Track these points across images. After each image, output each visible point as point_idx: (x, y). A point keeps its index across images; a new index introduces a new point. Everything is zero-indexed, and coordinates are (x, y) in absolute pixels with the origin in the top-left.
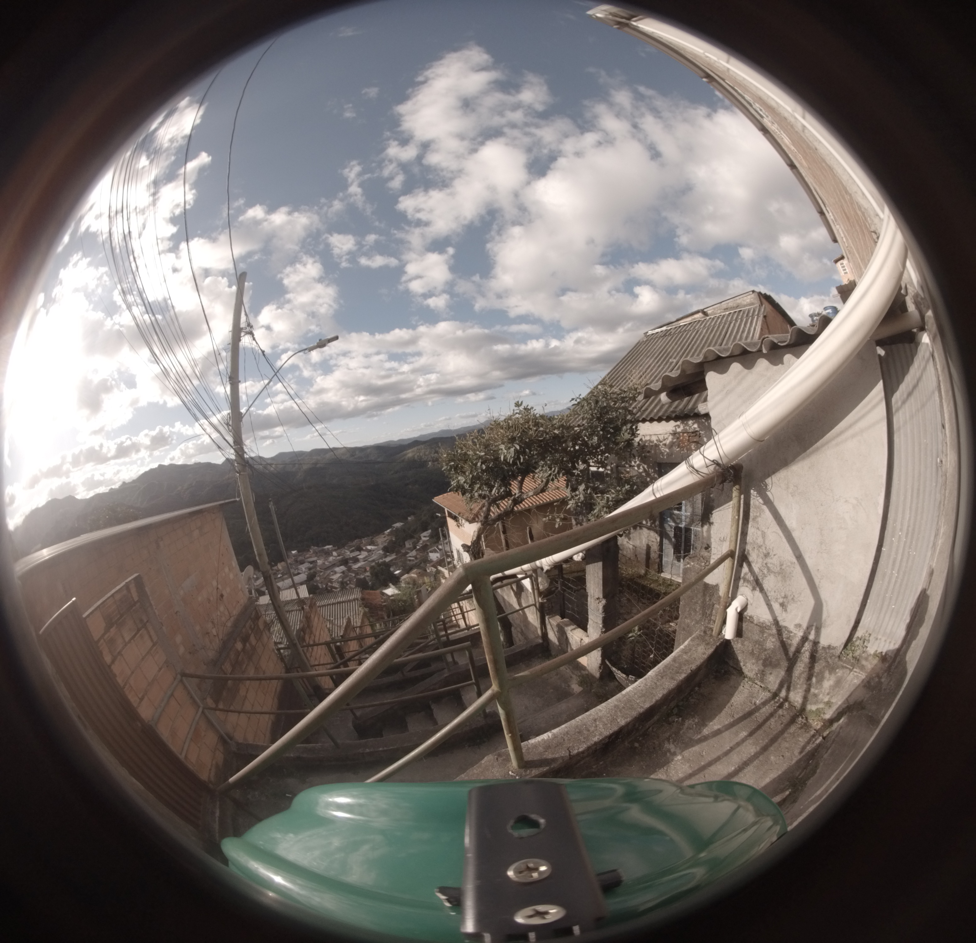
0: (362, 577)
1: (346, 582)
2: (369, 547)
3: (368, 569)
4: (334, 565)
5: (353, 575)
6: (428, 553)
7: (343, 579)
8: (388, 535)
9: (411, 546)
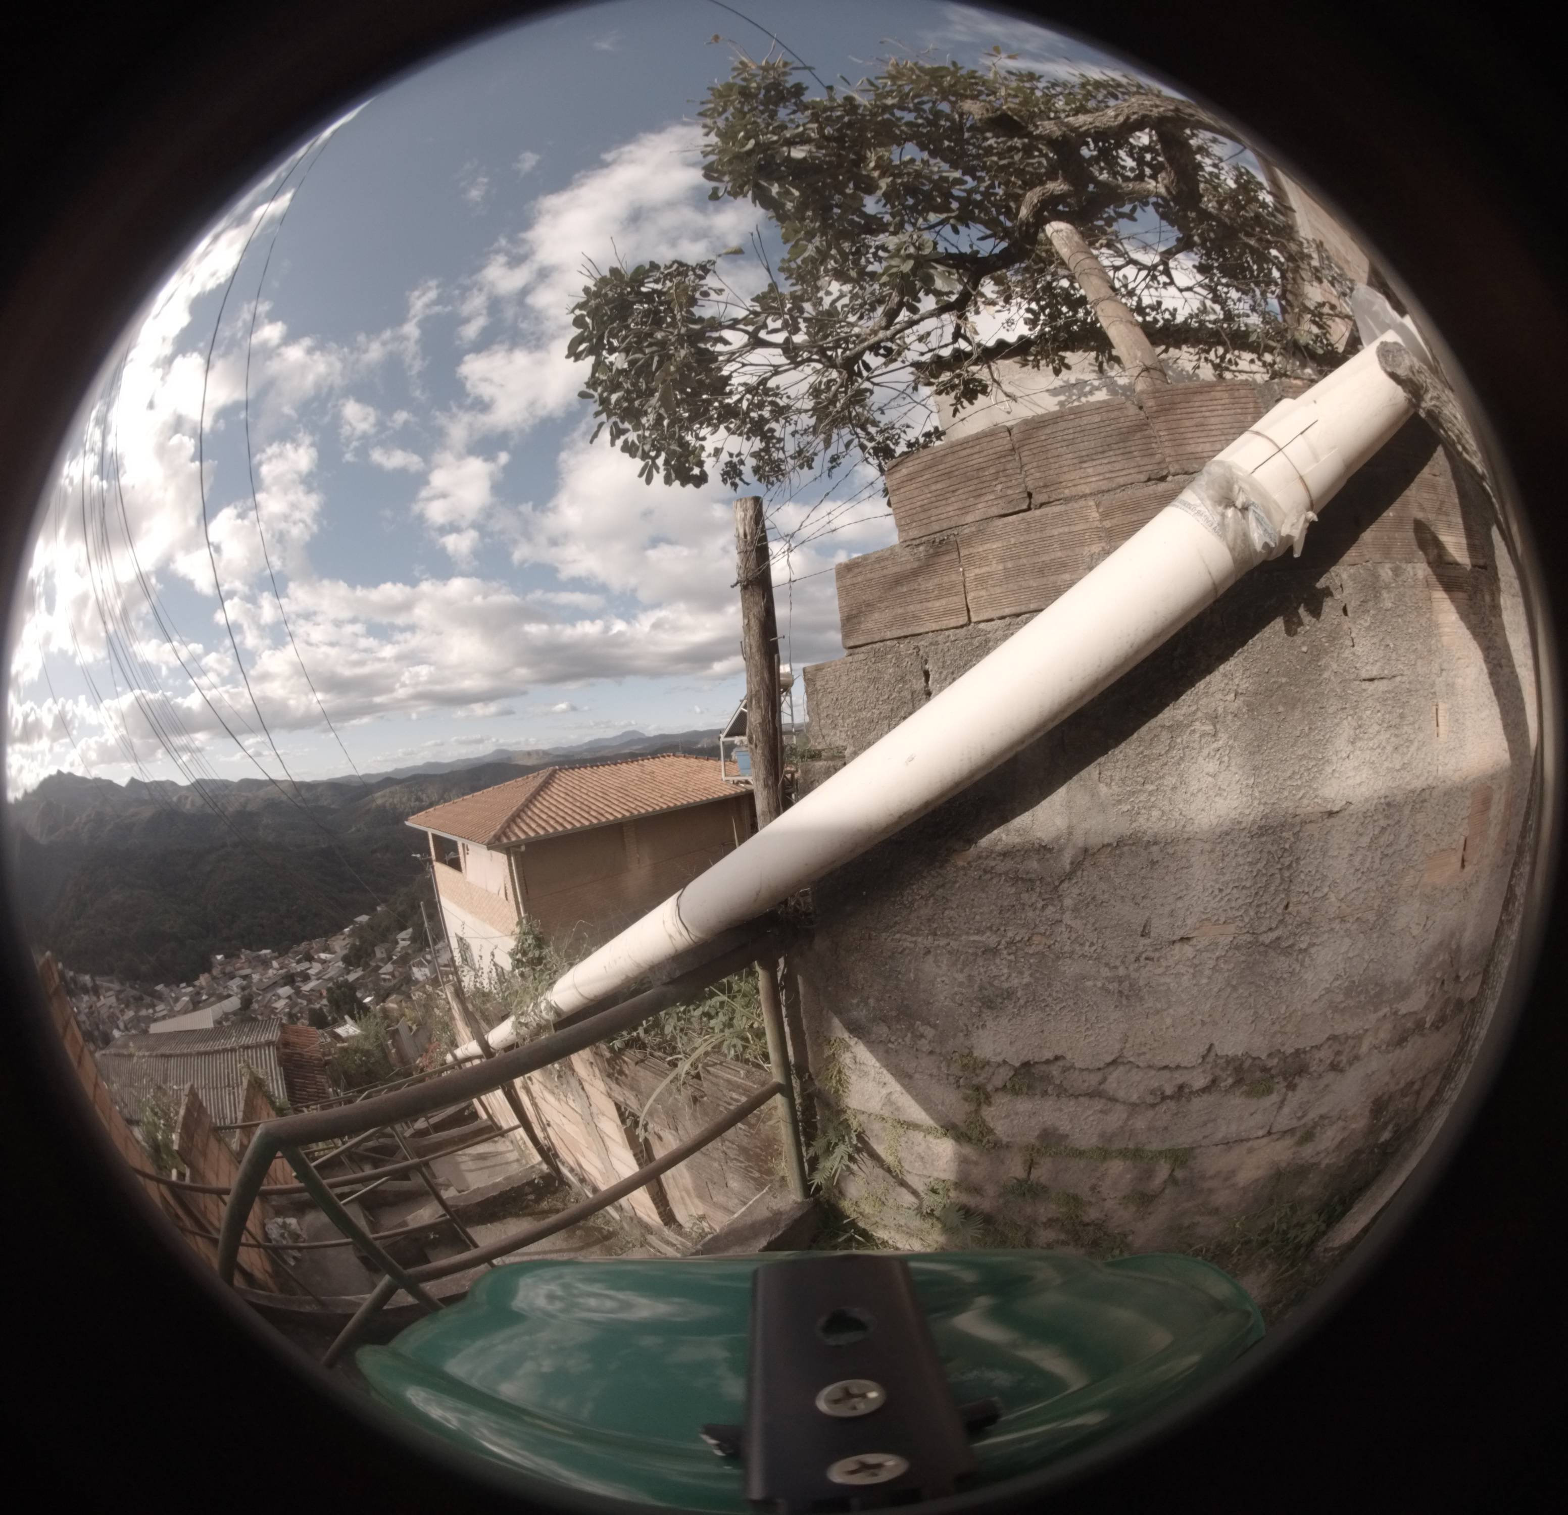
0: (317, 1006)
1: (295, 1015)
2: (323, 956)
3: (325, 993)
4: (275, 984)
5: (305, 1003)
6: (410, 968)
7: (291, 1009)
8: (349, 936)
9: (384, 955)
